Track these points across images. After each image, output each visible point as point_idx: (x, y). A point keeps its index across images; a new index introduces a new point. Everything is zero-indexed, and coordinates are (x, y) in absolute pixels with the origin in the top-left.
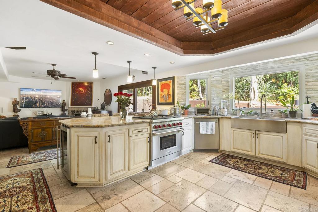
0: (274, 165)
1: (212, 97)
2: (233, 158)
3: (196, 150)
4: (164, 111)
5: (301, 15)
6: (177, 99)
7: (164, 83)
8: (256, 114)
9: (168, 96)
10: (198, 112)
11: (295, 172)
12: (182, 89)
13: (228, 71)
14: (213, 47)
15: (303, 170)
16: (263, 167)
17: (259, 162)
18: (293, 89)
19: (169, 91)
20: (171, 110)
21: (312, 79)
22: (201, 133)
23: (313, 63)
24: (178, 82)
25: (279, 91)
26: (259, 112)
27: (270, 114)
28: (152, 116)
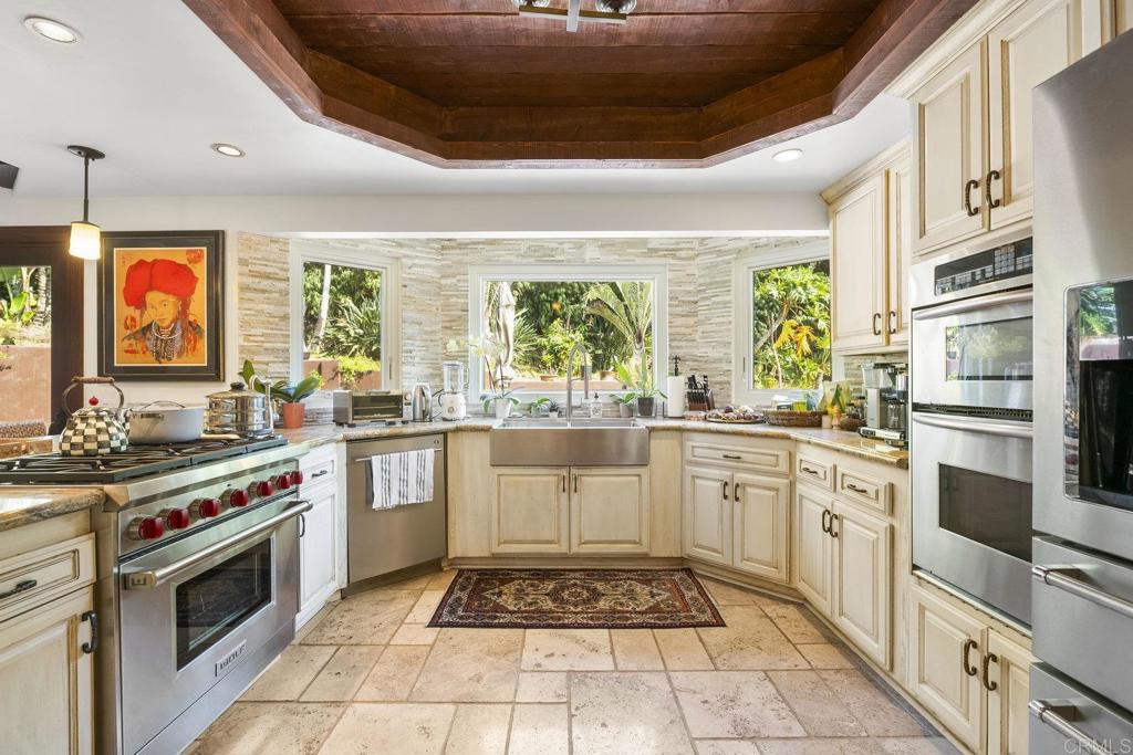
0: (618, 571)
1: (404, 348)
2: (503, 582)
3: (355, 588)
4: (180, 413)
5: (724, 108)
6: (242, 349)
7: (149, 259)
8: (553, 409)
9: (178, 334)
10: (356, 413)
11: (672, 575)
12: (269, 301)
13: (465, 251)
14: (449, 131)
15: (682, 564)
16: (600, 586)
17: (581, 570)
18: (573, 336)
19: (185, 305)
20: (214, 404)
21: (681, 309)
22: (377, 504)
23: (683, 266)
24: (243, 262)
25: (544, 339)
26: (562, 402)
27: (592, 406)
28: (88, 453)
